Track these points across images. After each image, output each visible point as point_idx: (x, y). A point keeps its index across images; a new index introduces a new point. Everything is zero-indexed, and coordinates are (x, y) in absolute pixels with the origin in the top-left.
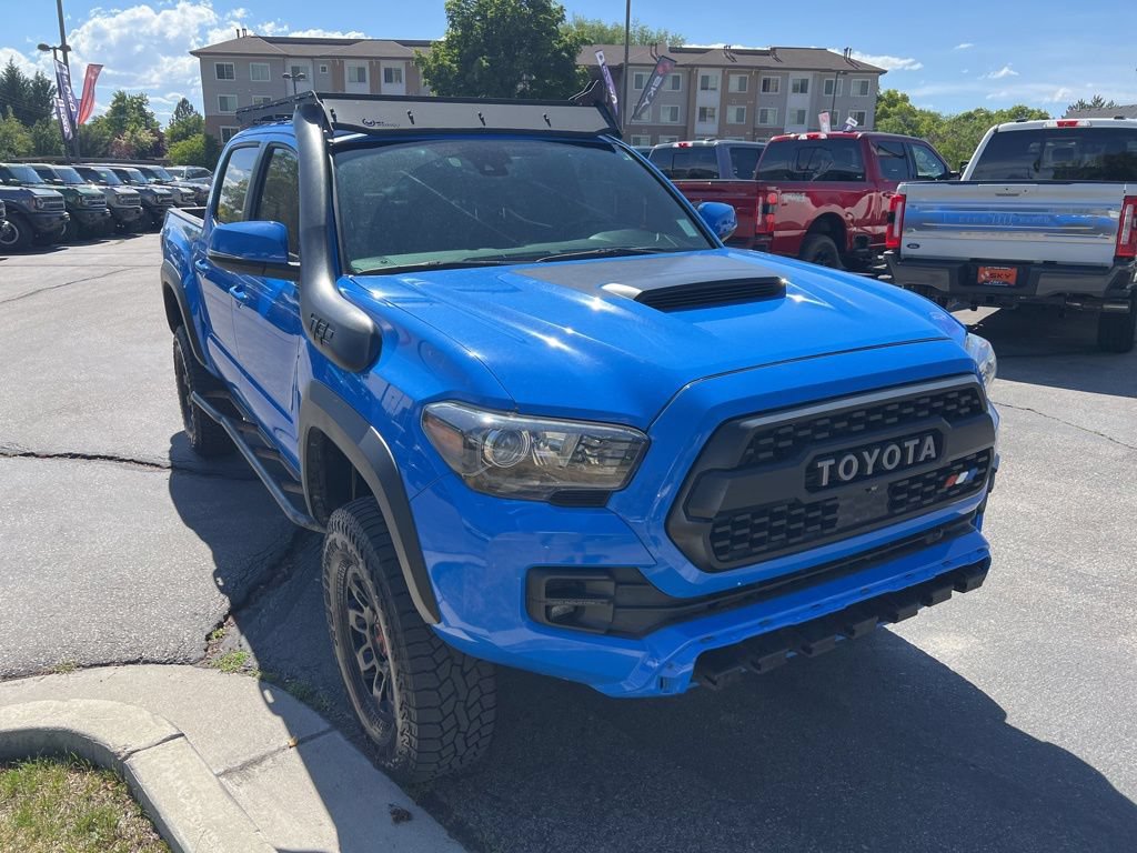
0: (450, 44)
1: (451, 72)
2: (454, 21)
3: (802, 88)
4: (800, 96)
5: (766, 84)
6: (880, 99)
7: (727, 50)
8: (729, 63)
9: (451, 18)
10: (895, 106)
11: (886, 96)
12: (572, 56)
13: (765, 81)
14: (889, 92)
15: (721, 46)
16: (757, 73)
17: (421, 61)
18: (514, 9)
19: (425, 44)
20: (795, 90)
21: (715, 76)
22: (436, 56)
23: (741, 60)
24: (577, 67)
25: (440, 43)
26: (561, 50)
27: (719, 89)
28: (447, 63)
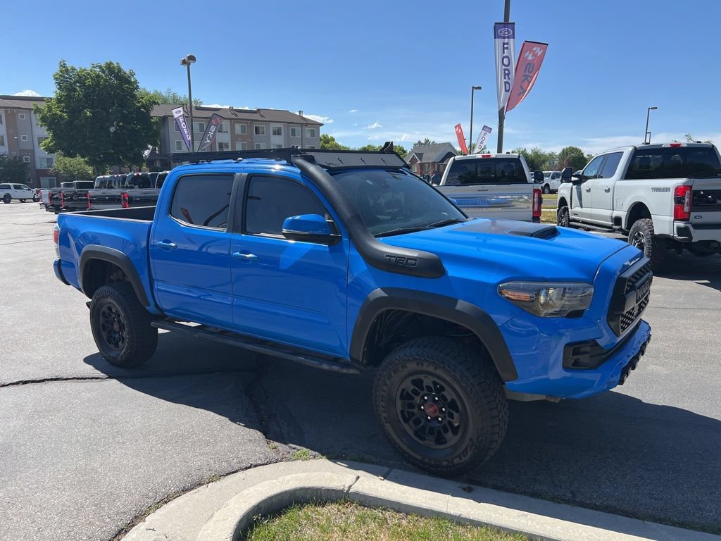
0: (59, 101)
1: (64, 119)
2: (60, 86)
3: (277, 132)
4: (277, 137)
5: (257, 129)
6: (321, 140)
7: (231, 109)
8: (234, 117)
9: (59, 84)
10: (328, 143)
11: (322, 138)
12: (148, 111)
13: (256, 128)
14: (324, 136)
15: (228, 107)
16: (251, 123)
17: (38, 111)
18: (106, 81)
19: (41, 99)
20: (274, 134)
21: (226, 125)
22: (50, 109)
23: (241, 116)
24: (152, 118)
25: (51, 99)
26: (139, 108)
27: (229, 131)
28: (59, 112)
